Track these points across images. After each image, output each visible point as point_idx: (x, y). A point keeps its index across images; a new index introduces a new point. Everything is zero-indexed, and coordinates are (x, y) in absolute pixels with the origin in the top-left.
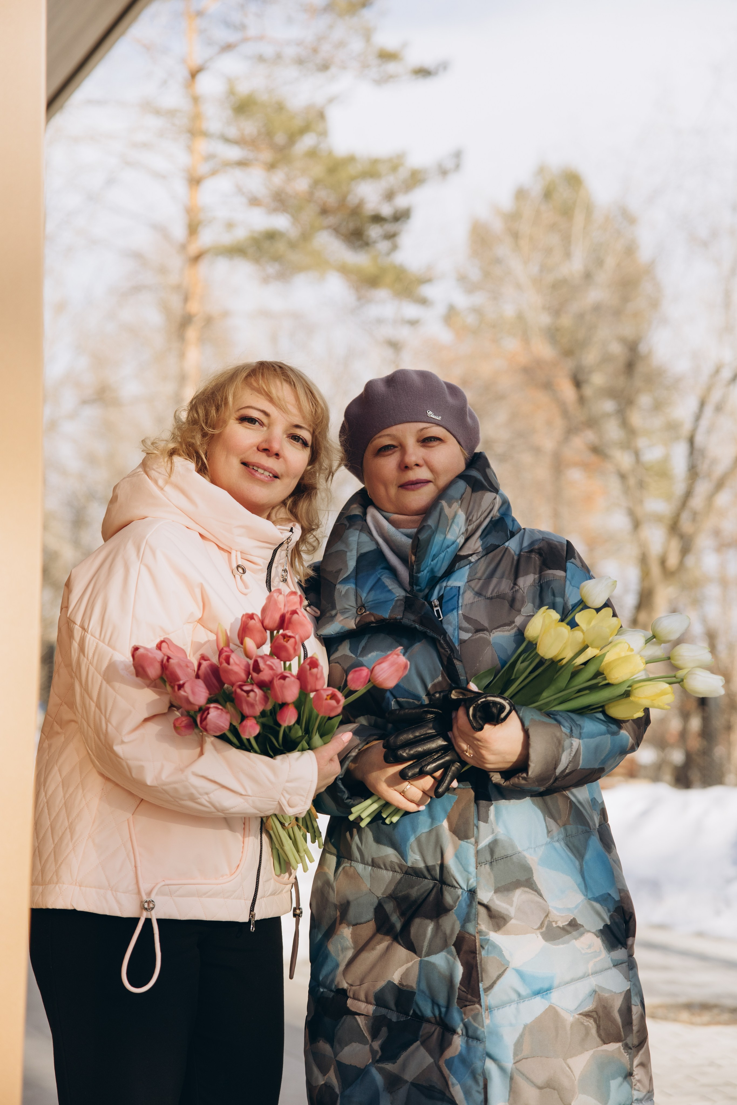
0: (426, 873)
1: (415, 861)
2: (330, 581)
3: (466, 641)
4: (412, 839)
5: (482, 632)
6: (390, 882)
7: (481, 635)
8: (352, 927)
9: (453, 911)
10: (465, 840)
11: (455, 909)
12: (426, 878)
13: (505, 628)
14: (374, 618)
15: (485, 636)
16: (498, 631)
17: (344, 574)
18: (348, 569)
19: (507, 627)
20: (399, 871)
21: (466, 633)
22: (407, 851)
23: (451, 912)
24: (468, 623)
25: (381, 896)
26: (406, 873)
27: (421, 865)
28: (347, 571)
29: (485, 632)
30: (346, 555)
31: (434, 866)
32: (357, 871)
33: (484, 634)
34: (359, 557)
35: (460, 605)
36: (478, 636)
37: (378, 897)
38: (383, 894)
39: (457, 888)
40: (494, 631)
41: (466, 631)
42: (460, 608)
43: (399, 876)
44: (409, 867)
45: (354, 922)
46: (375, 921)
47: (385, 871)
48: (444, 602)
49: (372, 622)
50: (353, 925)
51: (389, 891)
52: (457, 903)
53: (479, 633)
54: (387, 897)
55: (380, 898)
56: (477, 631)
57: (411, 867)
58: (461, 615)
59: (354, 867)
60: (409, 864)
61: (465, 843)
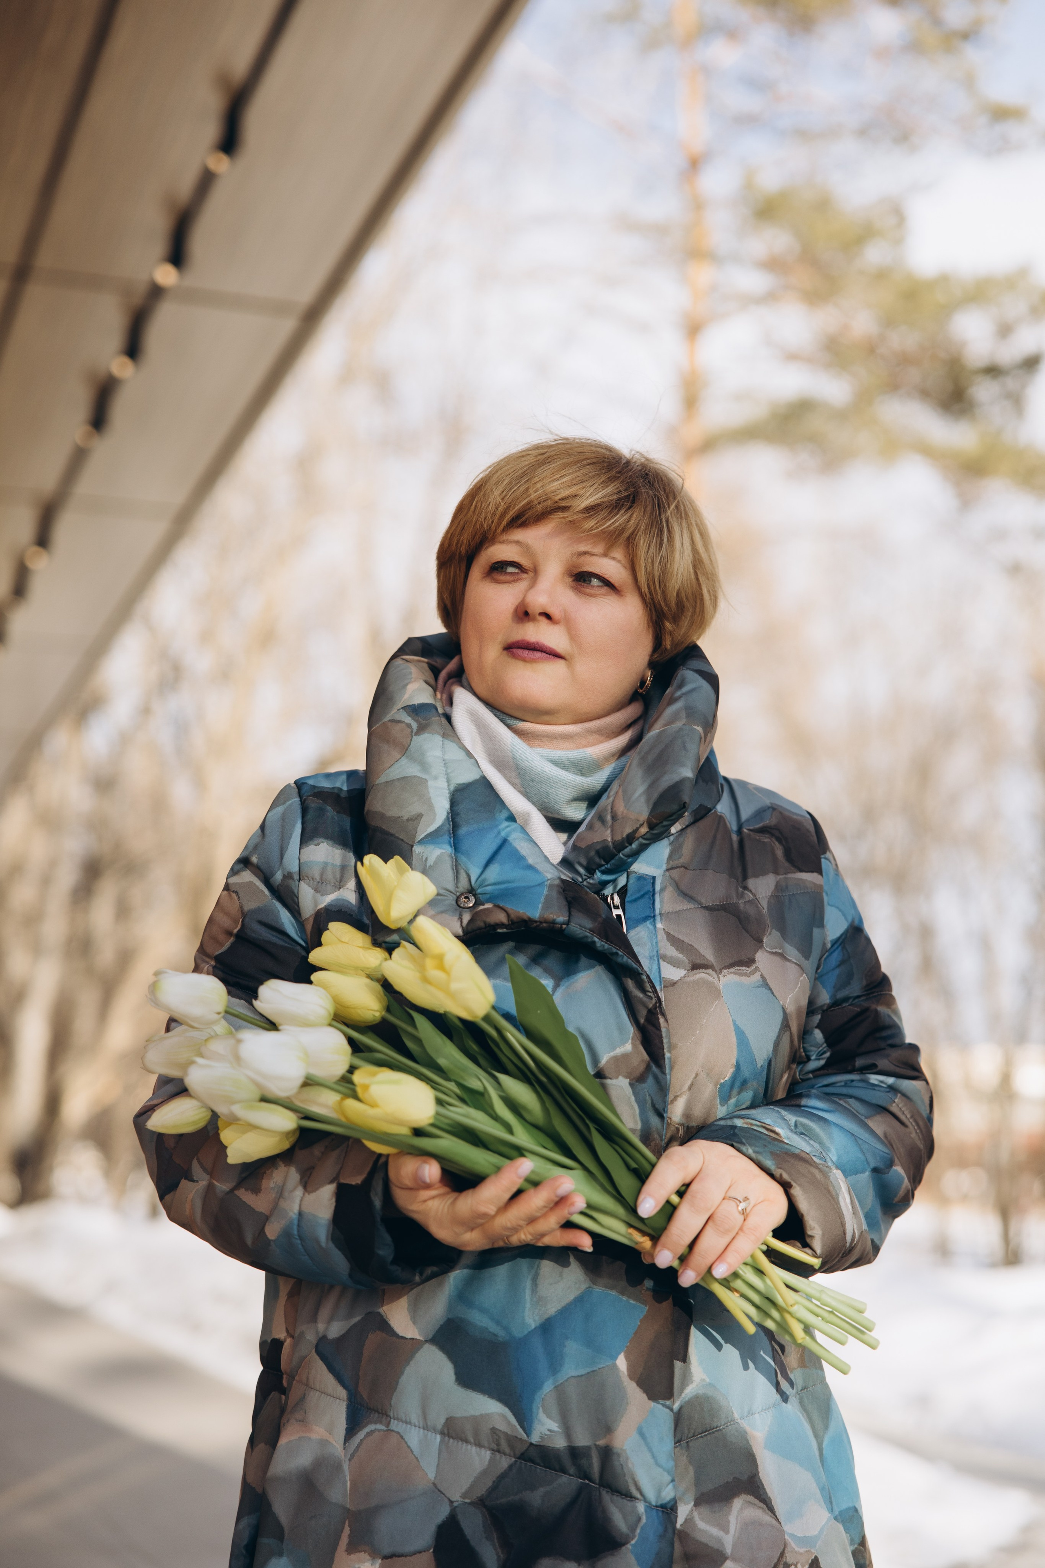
0: (567, 1462)
1: (548, 1433)
2: (398, 838)
3: (676, 983)
4: (548, 1387)
5: (703, 970)
6: (484, 1473)
7: (701, 975)
8: (380, 1561)
9: (629, 1546)
10: (661, 1401)
11: (633, 1542)
12: (564, 1471)
13: (741, 968)
14: (508, 915)
15: (710, 979)
16: (731, 973)
17: (429, 826)
18: (435, 815)
19: (743, 968)
20: (507, 1450)
21: (675, 968)
22: (534, 1410)
23: (624, 1548)
24: (677, 950)
25: (460, 1499)
26: (523, 1457)
27: (560, 1443)
28: (434, 819)
29: (710, 971)
30: (426, 787)
31: (588, 1448)
32: (406, 1443)
33: (708, 974)
34: (454, 791)
35: (657, 912)
36: (698, 976)
37: (451, 1502)
38: (464, 1496)
39: (638, 1499)
40: (725, 971)
41: (675, 963)
42: (658, 918)
43: (505, 1462)
44: (531, 1444)
45: (387, 1551)
46: (434, 1552)
47: (474, 1448)
48: (629, 902)
49: (502, 925)
50: (385, 1558)
51: (481, 1491)
52: (638, 1531)
53: (698, 971)
54: (471, 1504)
55: (455, 1504)
56: (695, 967)
57: (536, 1446)
58: (663, 932)
59: (398, 1433)
60: (535, 1439)
61: (660, 1406)
